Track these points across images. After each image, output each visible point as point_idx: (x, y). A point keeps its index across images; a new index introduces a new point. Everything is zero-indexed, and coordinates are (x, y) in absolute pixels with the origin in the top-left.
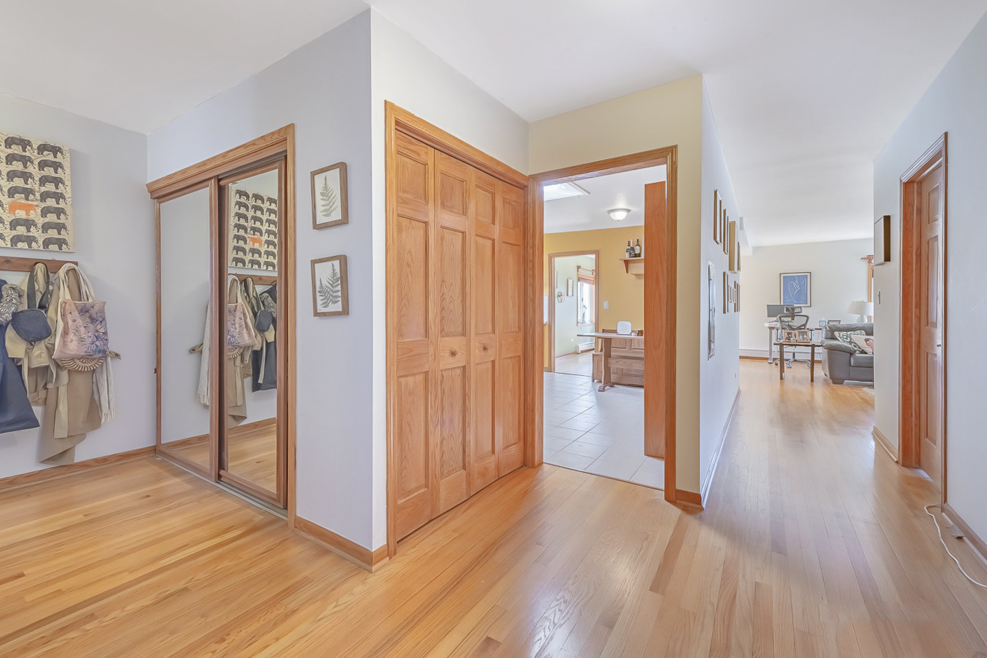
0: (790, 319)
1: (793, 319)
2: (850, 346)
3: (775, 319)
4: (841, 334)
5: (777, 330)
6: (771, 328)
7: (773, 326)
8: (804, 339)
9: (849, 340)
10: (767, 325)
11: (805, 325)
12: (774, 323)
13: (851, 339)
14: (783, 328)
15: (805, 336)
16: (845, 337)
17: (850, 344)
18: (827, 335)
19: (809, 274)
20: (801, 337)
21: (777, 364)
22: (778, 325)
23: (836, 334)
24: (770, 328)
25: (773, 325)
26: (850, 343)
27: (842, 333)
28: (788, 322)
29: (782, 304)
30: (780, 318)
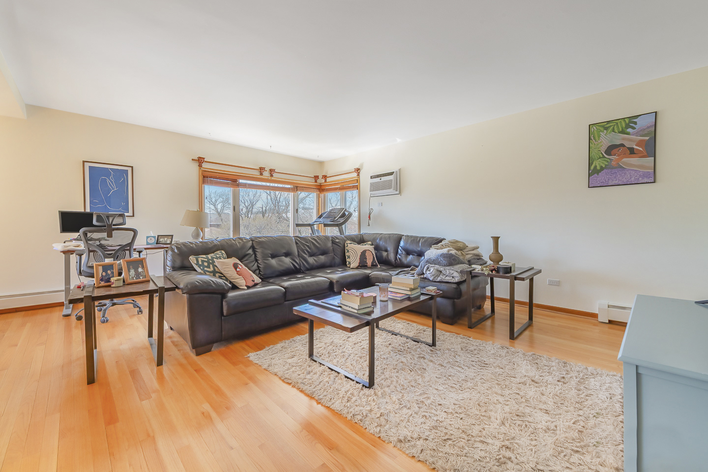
0: (105, 235)
1: (110, 235)
2: (214, 279)
3: (75, 235)
4: (200, 260)
5: (80, 255)
6: (67, 253)
7: (71, 248)
8: (138, 275)
9: (212, 269)
10: (59, 247)
11: (130, 244)
12: (74, 243)
13: (214, 266)
14: (90, 251)
15: (140, 270)
16: (206, 264)
17: (214, 275)
18: (173, 261)
19: (129, 170)
20: (132, 272)
21: (79, 318)
22: (82, 246)
23: (192, 259)
24: (64, 252)
25: (71, 246)
26: (214, 273)
27: (202, 257)
28: (99, 240)
29: (88, 210)
30: (85, 234)
